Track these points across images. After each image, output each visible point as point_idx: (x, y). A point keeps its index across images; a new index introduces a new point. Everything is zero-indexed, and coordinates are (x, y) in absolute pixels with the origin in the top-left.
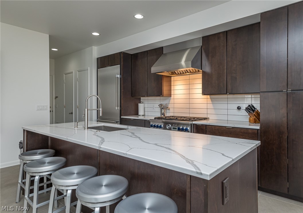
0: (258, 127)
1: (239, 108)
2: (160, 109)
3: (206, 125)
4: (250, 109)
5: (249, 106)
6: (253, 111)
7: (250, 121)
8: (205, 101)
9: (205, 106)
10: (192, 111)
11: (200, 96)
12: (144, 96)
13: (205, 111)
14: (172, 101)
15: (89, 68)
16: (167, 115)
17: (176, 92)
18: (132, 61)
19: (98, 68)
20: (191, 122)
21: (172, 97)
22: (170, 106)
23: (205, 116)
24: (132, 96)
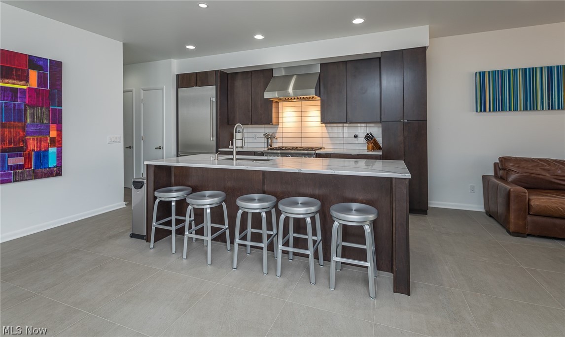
0: (381, 153)
1: (356, 137)
2: (265, 139)
3: (330, 154)
4: (369, 138)
5: (368, 134)
6: (372, 139)
7: (368, 148)
8: (320, 130)
9: (319, 135)
10: (304, 140)
11: (319, 124)
12: (248, 124)
13: (320, 140)
14: (280, 130)
15: (164, 86)
16: (275, 146)
17: (285, 120)
18: (229, 81)
19: (178, 87)
20: (314, 152)
21: (280, 125)
22: (277, 136)
23: (319, 146)
24: (228, 124)
